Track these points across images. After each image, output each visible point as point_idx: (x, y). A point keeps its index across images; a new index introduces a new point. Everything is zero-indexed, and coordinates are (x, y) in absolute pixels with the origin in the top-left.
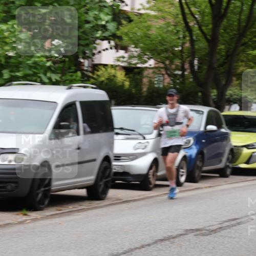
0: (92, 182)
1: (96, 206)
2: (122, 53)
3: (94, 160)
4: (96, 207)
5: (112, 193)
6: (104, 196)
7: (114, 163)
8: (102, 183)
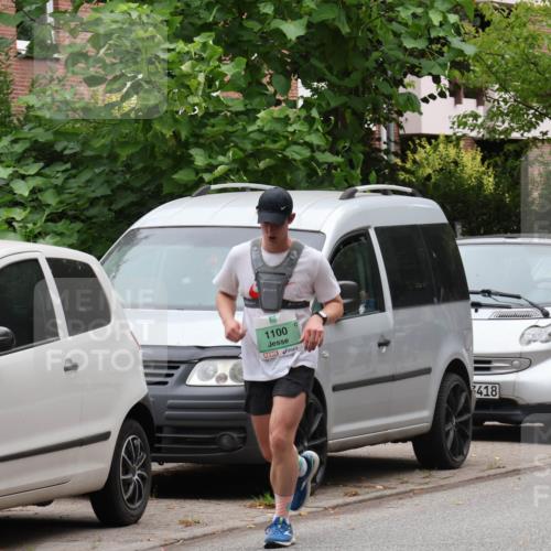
0: (426, 425)
1: (442, 482)
2: (469, 105)
3: (428, 371)
4: (442, 486)
5: (478, 450)
6: (458, 459)
7: (476, 378)
8: (451, 427)
